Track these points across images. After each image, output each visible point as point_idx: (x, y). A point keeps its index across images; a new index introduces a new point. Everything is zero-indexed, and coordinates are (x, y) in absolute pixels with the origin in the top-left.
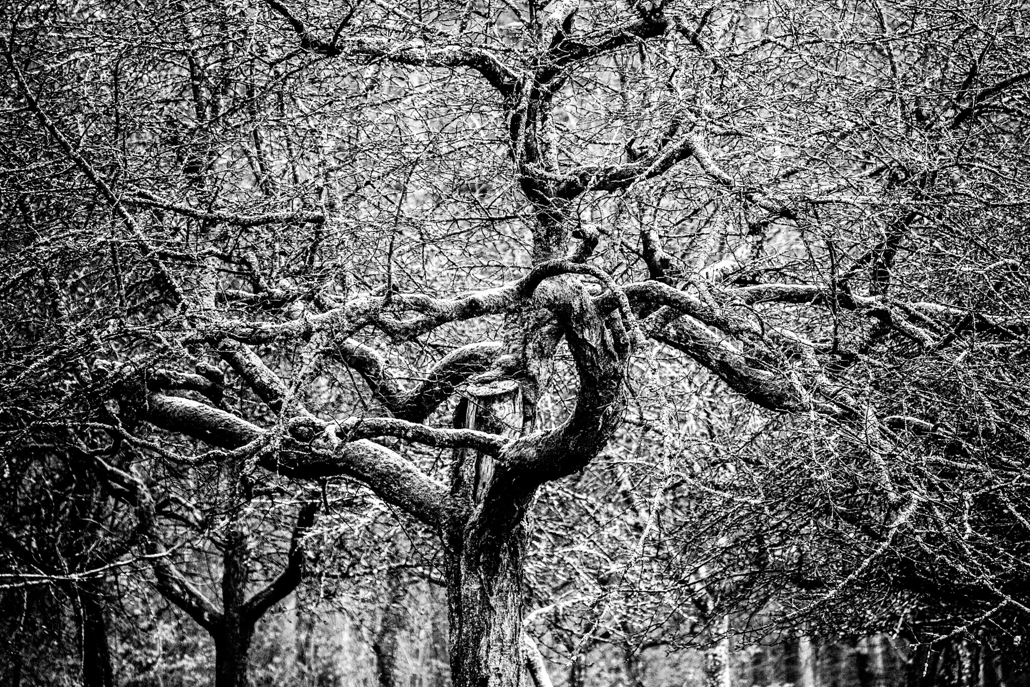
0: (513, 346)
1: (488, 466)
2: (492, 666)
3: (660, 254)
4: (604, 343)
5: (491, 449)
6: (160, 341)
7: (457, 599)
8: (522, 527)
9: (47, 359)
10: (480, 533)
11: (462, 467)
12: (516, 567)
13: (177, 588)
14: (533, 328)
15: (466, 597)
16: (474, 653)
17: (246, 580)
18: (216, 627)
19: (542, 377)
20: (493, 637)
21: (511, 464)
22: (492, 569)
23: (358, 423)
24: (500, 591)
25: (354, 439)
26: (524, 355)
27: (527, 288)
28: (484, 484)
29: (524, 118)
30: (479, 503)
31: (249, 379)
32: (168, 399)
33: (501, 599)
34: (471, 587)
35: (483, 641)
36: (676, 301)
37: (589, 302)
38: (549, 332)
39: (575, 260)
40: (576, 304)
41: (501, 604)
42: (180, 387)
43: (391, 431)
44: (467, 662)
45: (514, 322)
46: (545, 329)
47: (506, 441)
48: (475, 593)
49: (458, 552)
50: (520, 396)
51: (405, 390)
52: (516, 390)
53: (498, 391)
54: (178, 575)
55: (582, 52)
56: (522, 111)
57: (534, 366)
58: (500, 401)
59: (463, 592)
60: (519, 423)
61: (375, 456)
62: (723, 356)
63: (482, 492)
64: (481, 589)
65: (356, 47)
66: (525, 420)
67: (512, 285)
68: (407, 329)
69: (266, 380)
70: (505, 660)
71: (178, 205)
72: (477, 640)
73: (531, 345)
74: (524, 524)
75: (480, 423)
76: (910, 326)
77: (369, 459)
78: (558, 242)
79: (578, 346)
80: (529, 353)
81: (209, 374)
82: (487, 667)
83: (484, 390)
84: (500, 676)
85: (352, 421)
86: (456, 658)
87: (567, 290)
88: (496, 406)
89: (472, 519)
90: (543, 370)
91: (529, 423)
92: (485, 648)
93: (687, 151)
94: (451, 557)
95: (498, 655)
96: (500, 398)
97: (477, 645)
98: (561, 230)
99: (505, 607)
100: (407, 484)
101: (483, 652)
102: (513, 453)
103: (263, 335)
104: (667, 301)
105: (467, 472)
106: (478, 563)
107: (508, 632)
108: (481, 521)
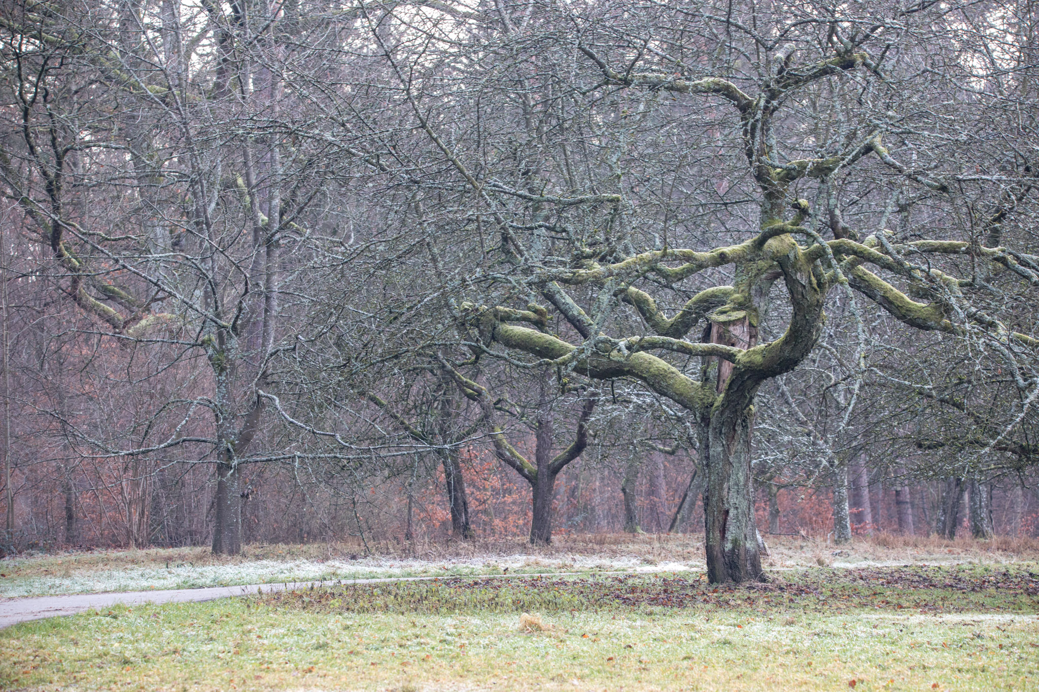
0: (742, 288)
1: (727, 368)
2: (732, 502)
3: (842, 224)
4: (810, 283)
5: (730, 357)
7: (707, 458)
8: (750, 409)
10: (722, 413)
11: (709, 370)
12: (747, 436)
13: (508, 453)
14: (755, 276)
15: (713, 456)
16: (719, 493)
17: (550, 449)
18: (532, 479)
19: (761, 309)
20: (731, 483)
21: (744, 366)
22: (731, 438)
23: (641, 340)
24: (736, 452)
25: (638, 351)
26: (750, 294)
27: (760, 243)
28: (724, 381)
29: (759, 125)
30: (721, 393)
31: (565, 313)
32: (511, 327)
33: (736, 457)
34: (716, 449)
35: (725, 485)
36: (861, 252)
37: (800, 254)
38: (766, 279)
39: (793, 224)
40: (792, 256)
41: (736, 460)
42: (518, 319)
43: (663, 345)
44: (714, 499)
45: (742, 272)
46: (763, 276)
47: (740, 351)
48: (719, 454)
49: (707, 425)
50: (747, 323)
51: (666, 318)
52: (745, 318)
53: (732, 318)
54: (509, 446)
55: (798, 81)
56: (757, 121)
57: (756, 301)
58: (734, 325)
59: (711, 453)
60: (747, 339)
61: (650, 363)
63: (724, 386)
64: (724, 451)
65: (641, 80)
66: (751, 338)
67: (748, 242)
68: (677, 273)
69: (576, 313)
70: (740, 498)
71: (520, 192)
72: (721, 485)
73: (753, 287)
74: (751, 406)
75: (721, 339)
76: (1022, 268)
77: (646, 365)
78: (779, 213)
79: (791, 283)
80: (753, 292)
81: (536, 311)
82: (728, 503)
83: (722, 318)
84: (737, 508)
85: (636, 338)
86: (707, 498)
87: (785, 246)
88: (731, 328)
89: (716, 404)
90: (762, 304)
91: (753, 340)
92: (726, 490)
93: (869, 149)
94: (703, 430)
95: (735, 495)
96: (733, 323)
97: (722, 489)
98: (781, 204)
99: (740, 462)
100: (672, 382)
101: (725, 493)
102: (745, 359)
103: (580, 278)
104: (855, 253)
105: (712, 372)
106: (721, 433)
107: (742, 479)
108: (723, 405)
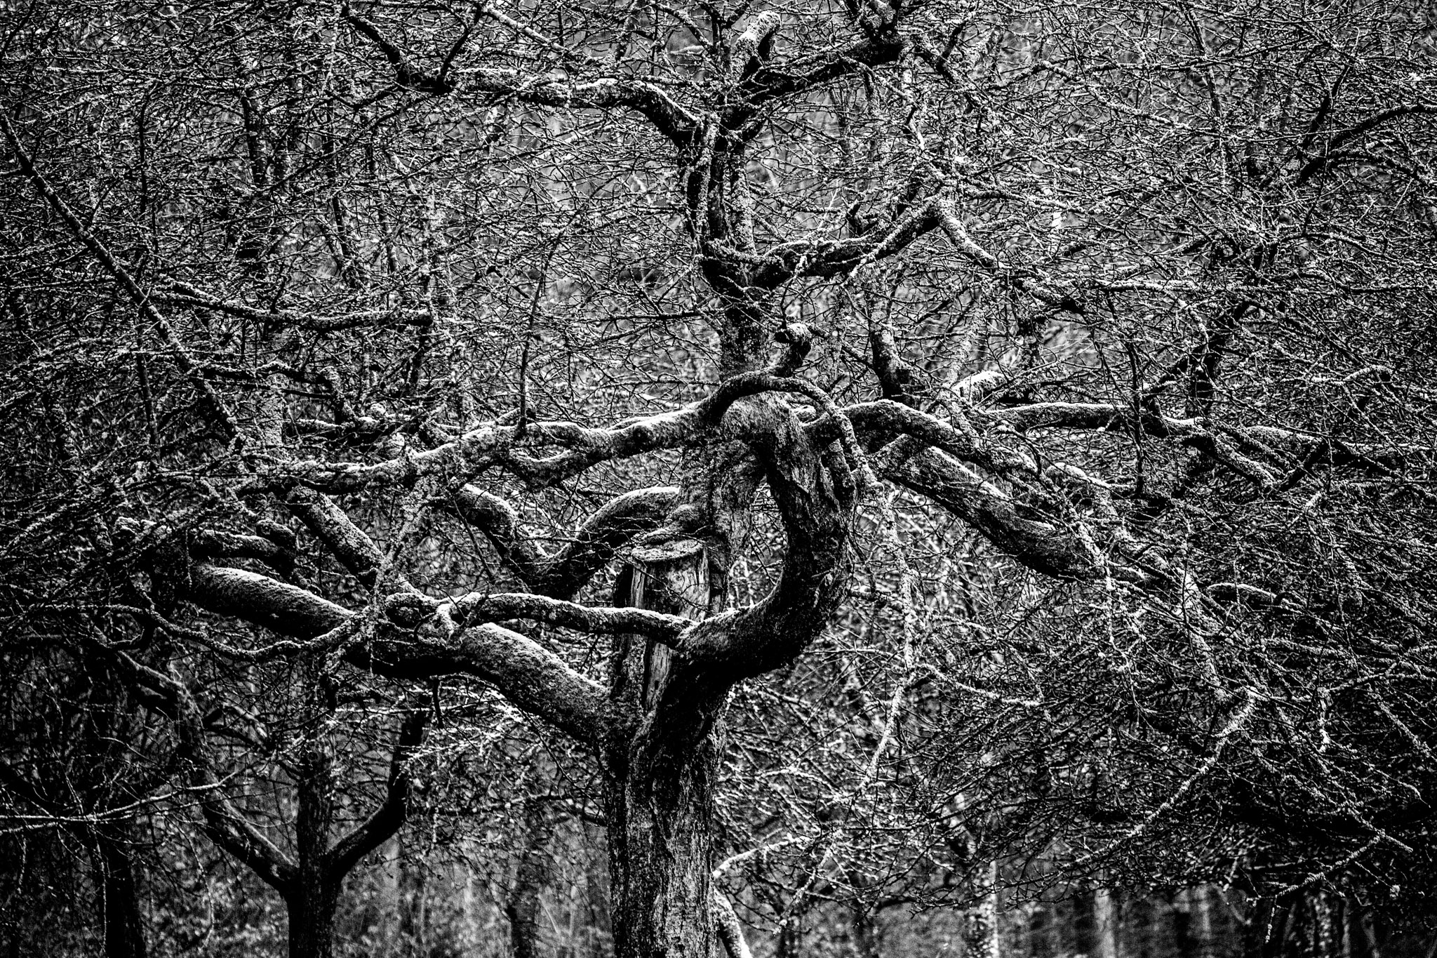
0: (695, 493)
1: (662, 659)
2: (671, 934)
3: (896, 362)
4: (820, 486)
5: (666, 635)
6: (206, 491)
7: (621, 843)
8: (710, 742)
9: (51, 517)
10: (651, 751)
11: (626, 661)
12: (702, 798)
13: (233, 831)
14: (721, 468)
15: (634, 840)
16: (646, 917)
17: (328, 820)
18: (289, 885)
19: (735, 535)
20: (670, 895)
21: (694, 655)
22: (669, 802)
23: (482, 601)
24: (680, 831)
25: (476, 623)
26: (710, 504)
27: (713, 412)
28: (657, 684)
29: (707, 177)
30: (650, 710)
31: (330, 541)
32: (219, 571)
33: (682, 842)
34: (641, 826)
35: (658, 901)
36: (919, 428)
37: (799, 431)
38: (744, 473)
39: (779, 372)
40: (781, 432)
41: (682, 848)
42: (235, 554)
43: (529, 611)
44: (636, 929)
45: (696, 458)
46: (739, 468)
47: (686, 624)
48: (646, 835)
49: (622, 778)
50: (705, 561)
51: (546, 555)
52: (699, 554)
53: (675, 555)
54: (234, 814)
55: (785, 86)
56: (703, 168)
57: (725, 520)
58: (678, 568)
59: (630, 833)
60: (705, 598)
61: (506, 646)
62: (985, 503)
63: (654, 695)
64: (655, 828)
65: (473, 82)
66: (712, 595)
67: (691, 408)
68: (548, 470)
69: (353, 543)
70: (688, 926)
71: (229, 302)
72: (649, 900)
73: (719, 490)
74: (713, 737)
75: (650, 600)
76: (1243, 459)
77: (498, 650)
78: (755, 348)
79: (784, 490)
80: (718, 501)
81: (275, 536)
82: (664, 937)
83: (655, 554)
84: (681, 948)
85: (474, 597)
86: (621, 924)
87: (768, 414)
88: (672, 576)
89: (641, 732)
90: (737, 525)
91: (718, 599)
92: (660, 910)
93: (932, 221)
94: (613, 785)
95: (678, 919)
96: (677, 564)
97: (650, 907)
98: (759, 331)
99: (687, 852)
100: (551, 685)
101: (657, 915)
102: (696, 641)
103: (348, 481)
104: (907, 428)
105: (633, 667)
106: (649, 793)
107: (692, 887)
108: (652, 735)
